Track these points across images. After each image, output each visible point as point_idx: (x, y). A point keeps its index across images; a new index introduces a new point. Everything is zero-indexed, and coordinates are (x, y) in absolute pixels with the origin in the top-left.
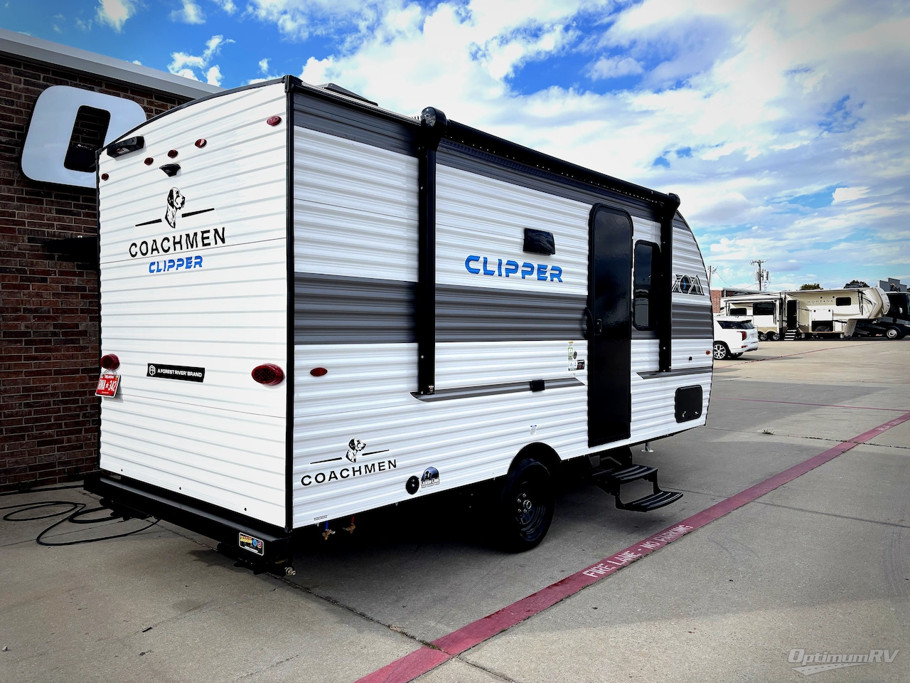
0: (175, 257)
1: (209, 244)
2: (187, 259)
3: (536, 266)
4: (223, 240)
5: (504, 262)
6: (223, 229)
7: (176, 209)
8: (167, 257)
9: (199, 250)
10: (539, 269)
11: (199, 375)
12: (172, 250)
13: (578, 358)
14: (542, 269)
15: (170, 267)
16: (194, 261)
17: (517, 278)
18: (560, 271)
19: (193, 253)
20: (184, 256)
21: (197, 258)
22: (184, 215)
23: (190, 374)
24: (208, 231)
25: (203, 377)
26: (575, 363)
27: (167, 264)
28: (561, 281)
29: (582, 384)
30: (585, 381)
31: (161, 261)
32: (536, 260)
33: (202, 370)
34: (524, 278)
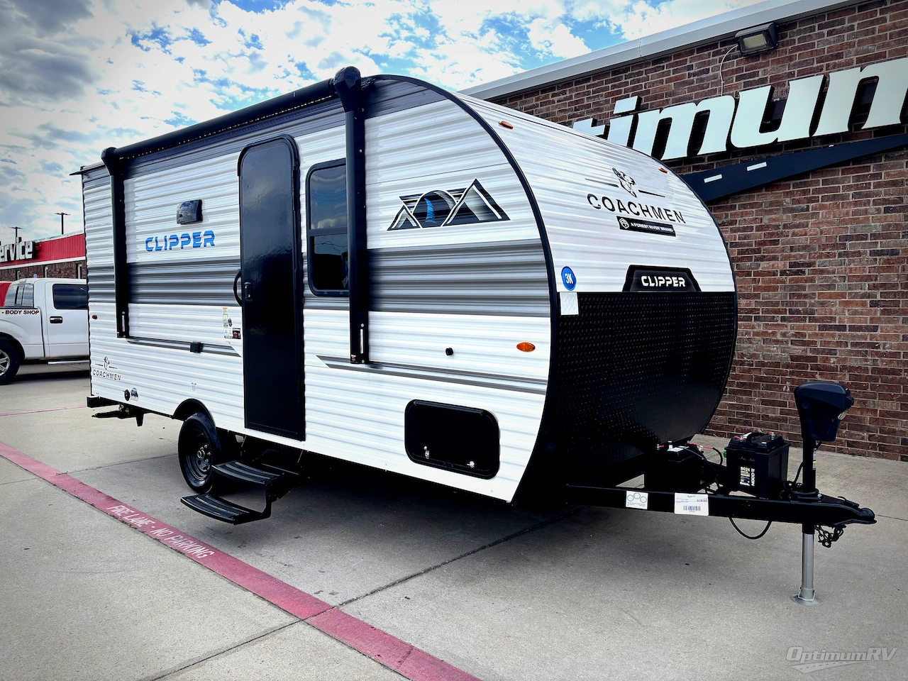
3: (191, 236)
5: (168, 238)
10: (194, 237)
13: (233, 326)
14: (197, 237)
17: (177, 249)
18: (213, 235)
26: (230, 330)
28: (213, 245)
29: (237, 355)
30: (241, 352)
32: (191, 230)
34: (182, 248)
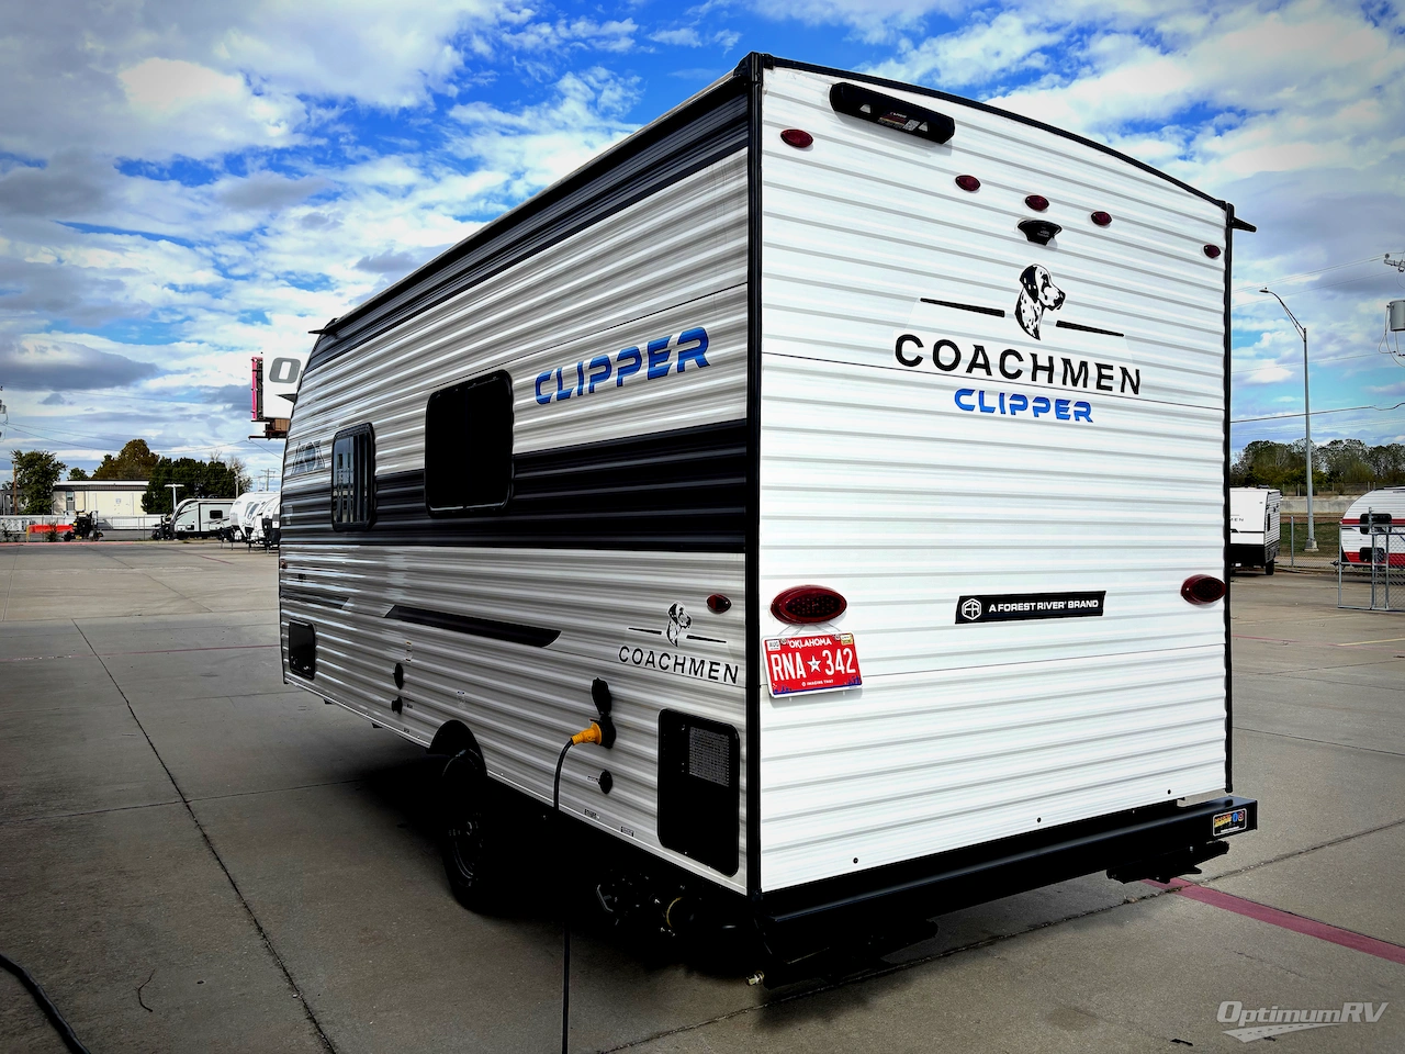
0: (1031, 392)
1: (1110, 389)
2: (1059, 402)
4: (1135, 390)
6: (1137, 372)
7: (1044, 307)
8: (1011, 388)
9: (1089, 393)
11: (1093, 604)
12: (1026, 377)
15: (1014, 408)
16: (1072, 409)
19: (1073, 394)
20: (1053, 394)
21: (1079, 404)
22: (1060, 324)
23: (1072, 605)
24: (1111, 368)
25: (1101, 606)
27: (1008, 402)
31: (992, 393)
33: (1100, 596)
